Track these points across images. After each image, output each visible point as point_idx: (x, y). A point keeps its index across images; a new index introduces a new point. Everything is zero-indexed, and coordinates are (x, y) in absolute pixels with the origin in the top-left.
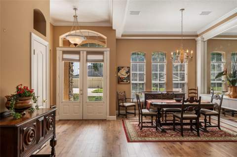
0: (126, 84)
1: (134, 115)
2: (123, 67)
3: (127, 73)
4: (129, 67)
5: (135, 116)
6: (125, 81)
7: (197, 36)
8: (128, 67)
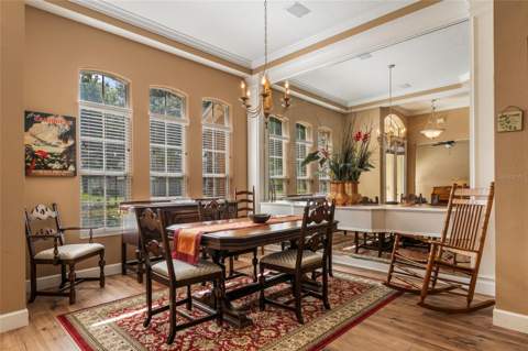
0: (57, 177)
1: (97, 285)
2: (45, 116)
3: (64, 137)
4: (74, 119)
5: (102, 285)
6: (56, 165)
7: (251, 72)
8: (67, 118)
